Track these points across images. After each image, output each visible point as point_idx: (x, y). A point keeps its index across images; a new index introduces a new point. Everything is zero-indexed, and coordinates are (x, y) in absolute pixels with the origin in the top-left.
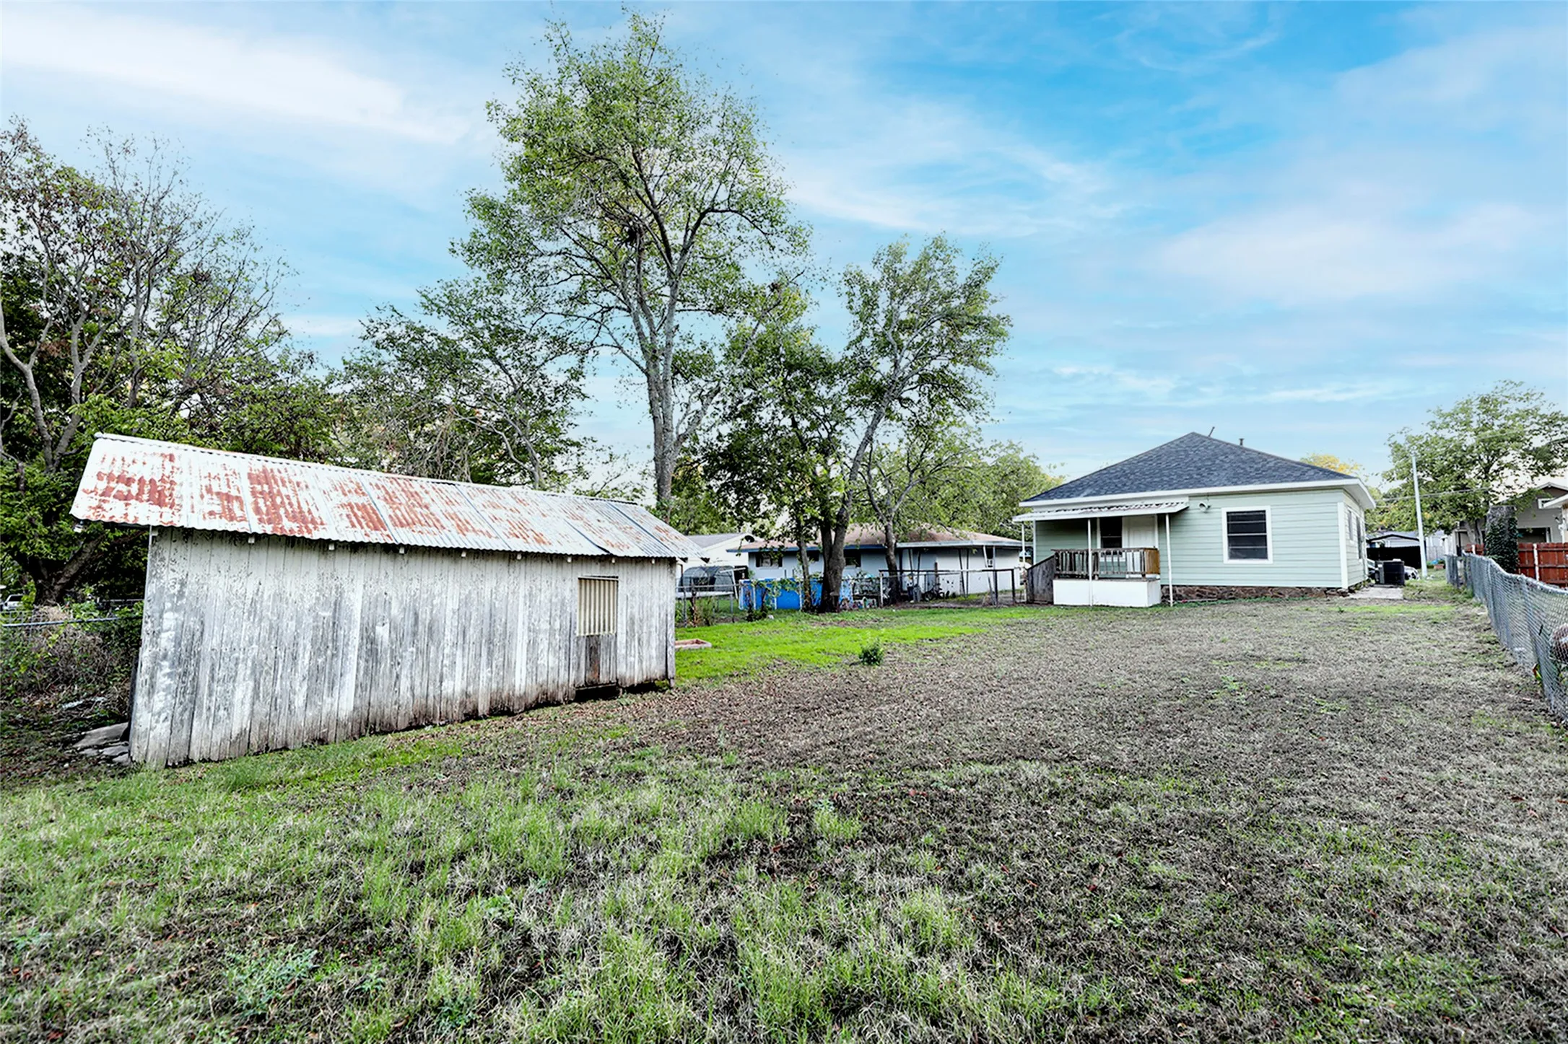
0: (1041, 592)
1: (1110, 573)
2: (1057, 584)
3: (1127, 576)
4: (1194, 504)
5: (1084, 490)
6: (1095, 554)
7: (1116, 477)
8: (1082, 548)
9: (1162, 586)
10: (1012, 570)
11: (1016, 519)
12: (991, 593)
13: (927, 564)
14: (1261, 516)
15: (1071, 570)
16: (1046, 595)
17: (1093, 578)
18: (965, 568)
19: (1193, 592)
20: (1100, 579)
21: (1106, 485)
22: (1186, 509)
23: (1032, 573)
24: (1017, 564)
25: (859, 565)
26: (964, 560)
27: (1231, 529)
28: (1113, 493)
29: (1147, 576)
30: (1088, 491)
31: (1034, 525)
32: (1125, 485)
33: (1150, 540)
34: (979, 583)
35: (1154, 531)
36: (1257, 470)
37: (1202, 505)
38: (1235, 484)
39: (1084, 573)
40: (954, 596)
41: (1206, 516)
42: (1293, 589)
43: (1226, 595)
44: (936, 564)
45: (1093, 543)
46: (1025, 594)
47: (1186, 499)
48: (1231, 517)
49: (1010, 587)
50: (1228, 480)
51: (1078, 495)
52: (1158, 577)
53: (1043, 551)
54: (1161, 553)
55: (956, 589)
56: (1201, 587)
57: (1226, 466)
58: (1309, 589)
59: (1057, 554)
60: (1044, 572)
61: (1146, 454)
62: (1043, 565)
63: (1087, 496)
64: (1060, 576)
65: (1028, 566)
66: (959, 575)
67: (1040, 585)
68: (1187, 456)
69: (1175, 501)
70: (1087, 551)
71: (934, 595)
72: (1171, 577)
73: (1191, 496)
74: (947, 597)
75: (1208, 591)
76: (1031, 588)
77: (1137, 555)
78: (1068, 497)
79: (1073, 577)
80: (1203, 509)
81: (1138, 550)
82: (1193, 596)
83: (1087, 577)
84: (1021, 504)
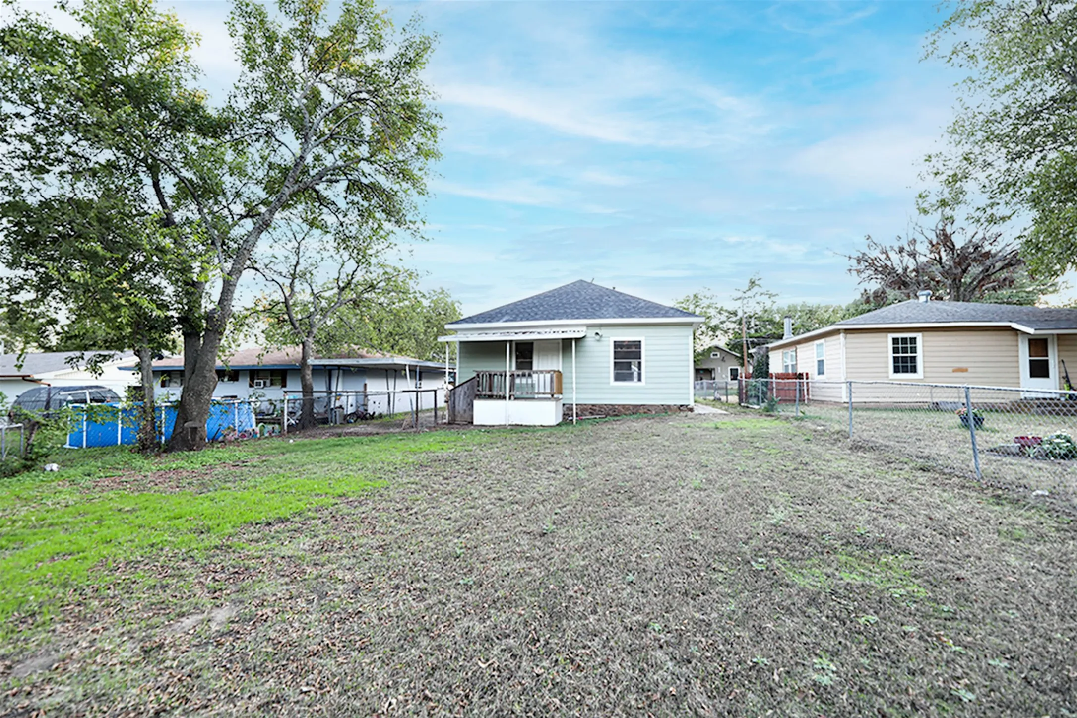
0: (462, 412)
1: (525, 393)
2: (478, 404)
3: (536, 396)
4: (591, 333)
5: (503, 316)
6: (512, 375)
7: (529, 308)
8: (501, 370)
9: (564, 405)
10: (435, 391)
11: (441, 339)
12: (412, 413)
13: (355, 385)
14: (638, 344)
15: (490, 390)
16: (467, 415)
17: (510, 398)
18: (391, 389)
19: (586, 410)
20: (515, 399)
21: (521, 313)
22: (584, 337)
23: (454, 394)
24: (442, 386)
25: (284, 386)
26: (391, 382)
27: (617, 355)
28: (528, 319)
29: (555, 396)
30: (506, 318)
31: (458, 346)
32: (536, 314)
33: (555, 363)
34: (403, 404)
35: (558, 356)
36: (634, 307)
37: (597, 334)
38: (621, 317)
39: (501, 394)
40: (381, 416)
41: (598, 344)
42: (658, 406)
43: (611, 412)
44: (365, 385)
45: (510, 365)
46: (446, 413)
47: (585, 329)
48: (617, 345)
49: (433, 406)
50: (615, 313)
51: (498, 321)
52: (560, 397)
53: (465, 372)
54: (564, 375)
55: (383, 409)
56: (593, 405)
57: (611, 304)
58: (669, 406)
59: (478, 375)
60: (465, 393)
61: (550, 292)
62: (465, 385)
63: (506, 321)
64: (480, 397)
65: (451, 387)
66: (387, 396)
67: (461, 405)
68: (581, 295)
69: (576, 329)
70: (505, 372)
71: (362, 416)
72: (575, 397)
73: (589, 326)
74: (372, 417)
75: (598, 409)
76: (453, 408)
77: (548, 376)
78: (489, 321)
79: (491, 397)
80: (598, 337)
81: (549, 372)
82: (587, 413)
83: (504, 398)
84: (447, 327)
